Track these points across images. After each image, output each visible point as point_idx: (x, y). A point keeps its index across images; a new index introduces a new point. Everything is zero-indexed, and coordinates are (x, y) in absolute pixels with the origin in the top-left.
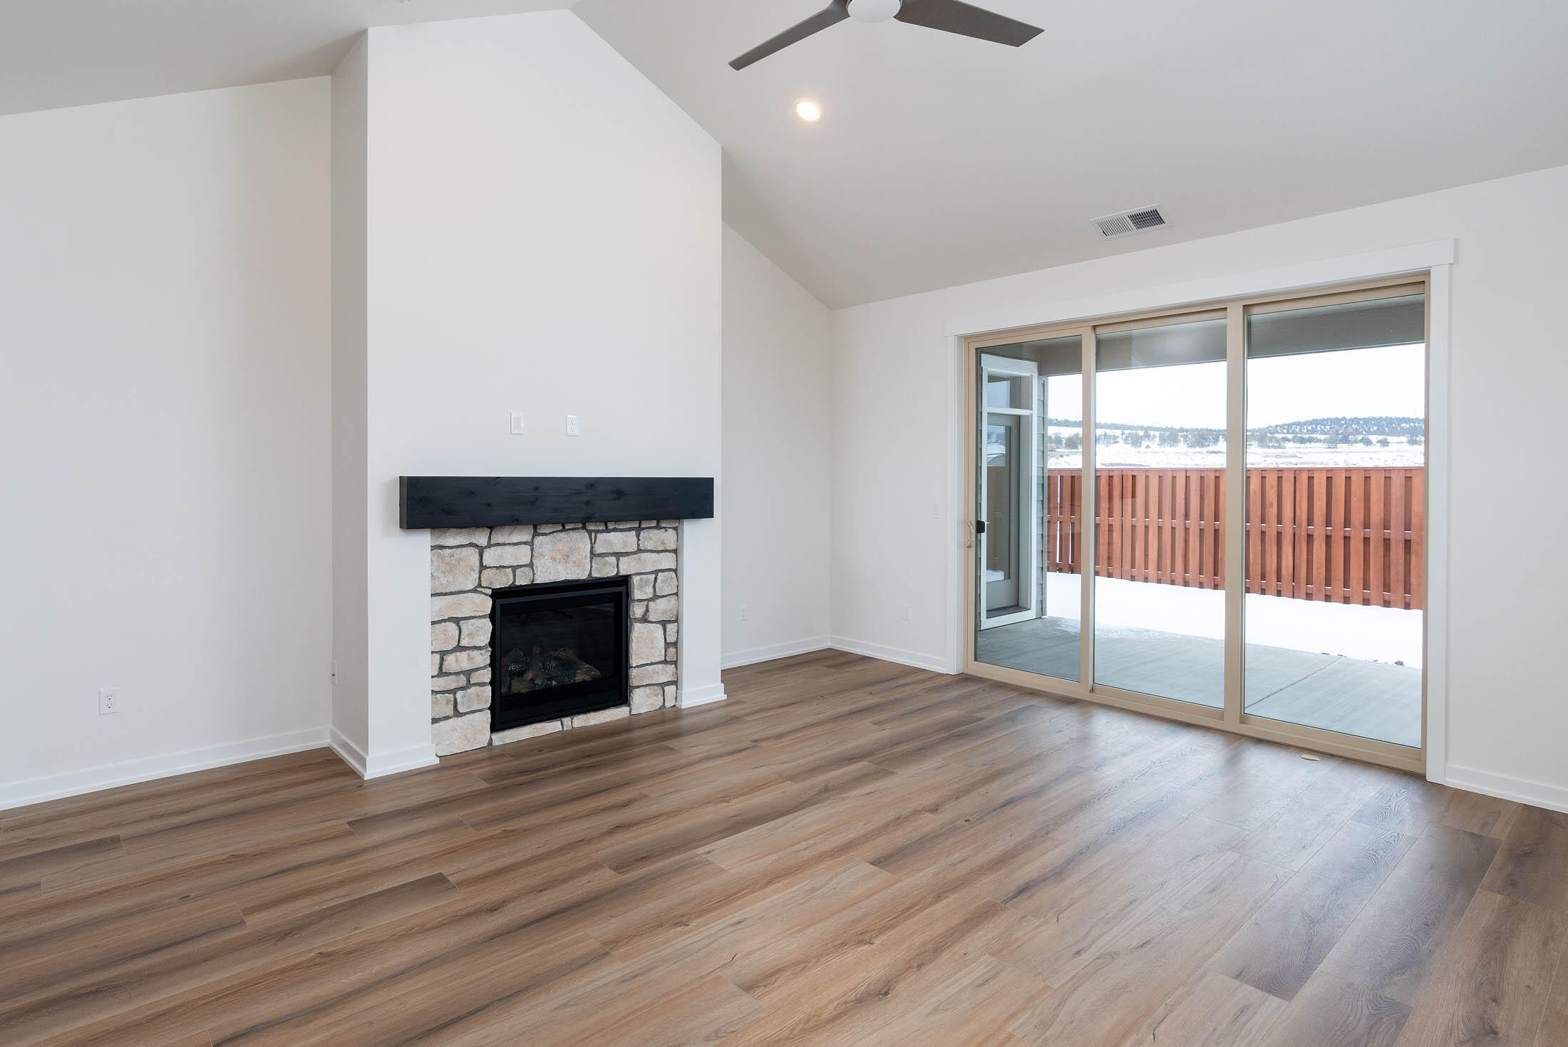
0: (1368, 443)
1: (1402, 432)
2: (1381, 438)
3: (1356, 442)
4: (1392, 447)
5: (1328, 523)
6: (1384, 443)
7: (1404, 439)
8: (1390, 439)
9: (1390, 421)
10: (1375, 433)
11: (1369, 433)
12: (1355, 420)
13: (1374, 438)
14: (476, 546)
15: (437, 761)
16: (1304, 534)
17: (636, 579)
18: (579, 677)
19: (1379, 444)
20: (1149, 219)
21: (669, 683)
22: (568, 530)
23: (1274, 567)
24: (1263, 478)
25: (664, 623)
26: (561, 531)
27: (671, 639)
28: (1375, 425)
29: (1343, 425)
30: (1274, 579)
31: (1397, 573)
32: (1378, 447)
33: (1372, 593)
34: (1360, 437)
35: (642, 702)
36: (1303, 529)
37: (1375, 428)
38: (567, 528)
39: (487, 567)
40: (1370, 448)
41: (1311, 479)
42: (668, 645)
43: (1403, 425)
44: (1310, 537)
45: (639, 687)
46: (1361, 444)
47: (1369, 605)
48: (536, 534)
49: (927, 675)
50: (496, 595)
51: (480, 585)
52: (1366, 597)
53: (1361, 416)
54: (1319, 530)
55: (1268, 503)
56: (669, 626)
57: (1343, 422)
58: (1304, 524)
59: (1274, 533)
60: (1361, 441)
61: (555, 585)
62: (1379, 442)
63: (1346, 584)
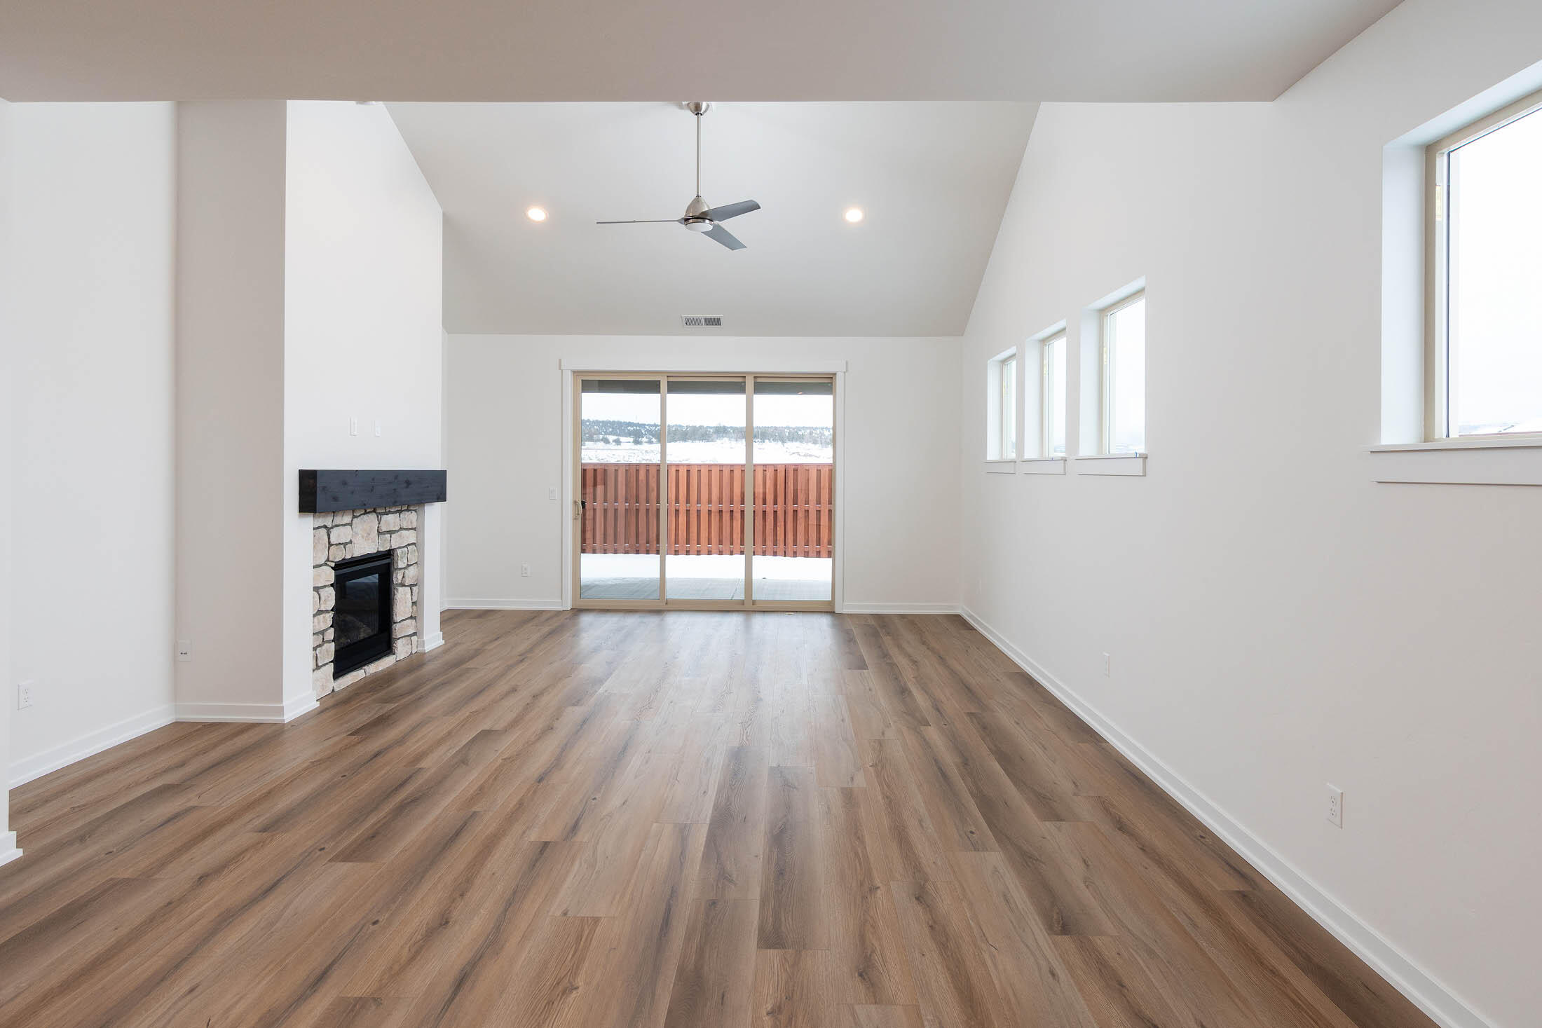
0: (607, 441)
1: (629, 434)
2: (615, 438)
3: (598, 440)
4: (623, 446)
5: (688, 502)
6: (618, 442)
7: (631, 439)
8: (623, 439)
9: (620, 424)
10: (611, 434)
11: (606, 433)
12: (597, 422)
13: (612, 438)
14: (325, 527)
15: (318, 704)
16: (673, 510)
17: (399, 551)
18: (362, 636)
19: (614, 443)
20: (716, 322)
21: (415, 634)
22: (369, 513)
23: (655, 535)
24: (648, 471)
25: (411, 586)
26: (364, 514)
27: (415, 599)
28: (610, 427)
29: (588, 425)
30: (655, 542)
31: (726, 533)
32: (613, 446)
33: (714, 546)
34: (601, 437)
35: (402, 649)
36: (674, 506)
37: (611, 430)
38: (368, 511)
39: (333, 545)
40: (608, 446)
41: (677, 471)
42: (414, 603)
43: (629, 428)
44: (677, 511)
45: (399, 638)
46: (602, 443)
47: (711, 554)
48: (354, 517)
49: (549, 615)
50: (338, 567)
51: (328, 560)
52: (710, 549)
53: (601, 419)
54: (682, 507)
55: (650, 489)
56: (414, 588)
57: (588, 423)
58: (674, 502)
59: (655, 509)
60: (602, 440)
61: (363, 558)
62: (615, 441)
63: (698, 543)
